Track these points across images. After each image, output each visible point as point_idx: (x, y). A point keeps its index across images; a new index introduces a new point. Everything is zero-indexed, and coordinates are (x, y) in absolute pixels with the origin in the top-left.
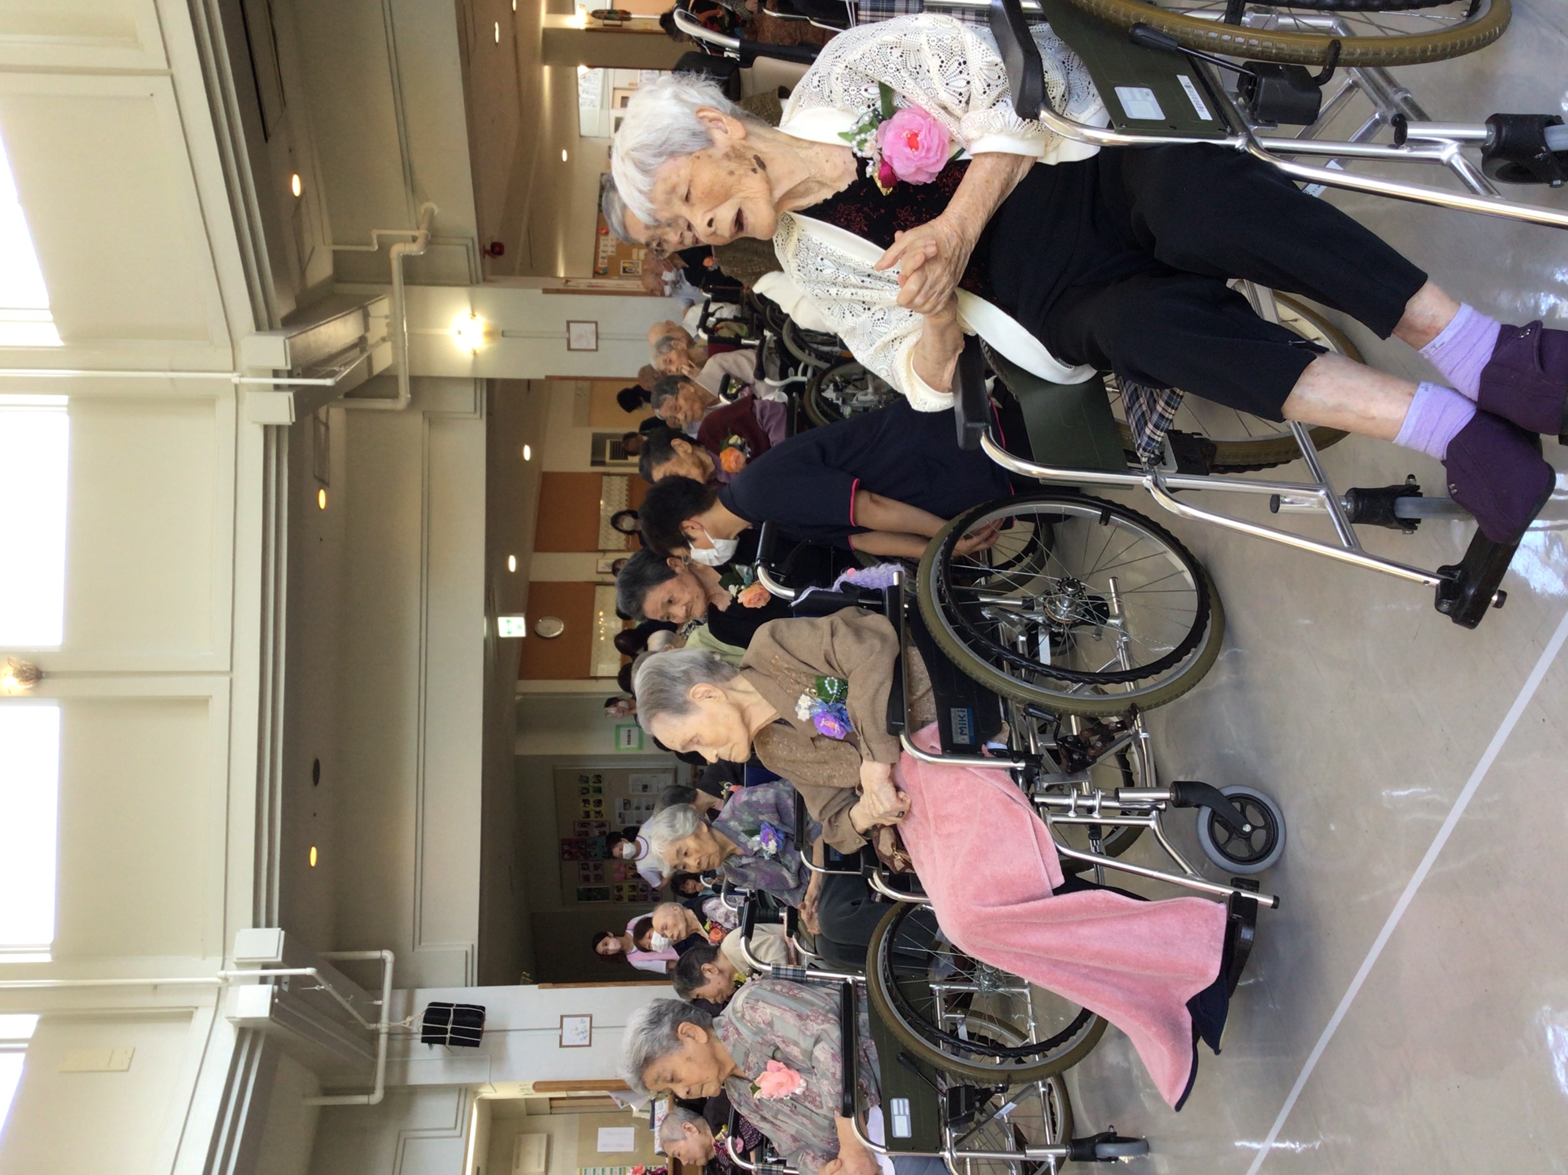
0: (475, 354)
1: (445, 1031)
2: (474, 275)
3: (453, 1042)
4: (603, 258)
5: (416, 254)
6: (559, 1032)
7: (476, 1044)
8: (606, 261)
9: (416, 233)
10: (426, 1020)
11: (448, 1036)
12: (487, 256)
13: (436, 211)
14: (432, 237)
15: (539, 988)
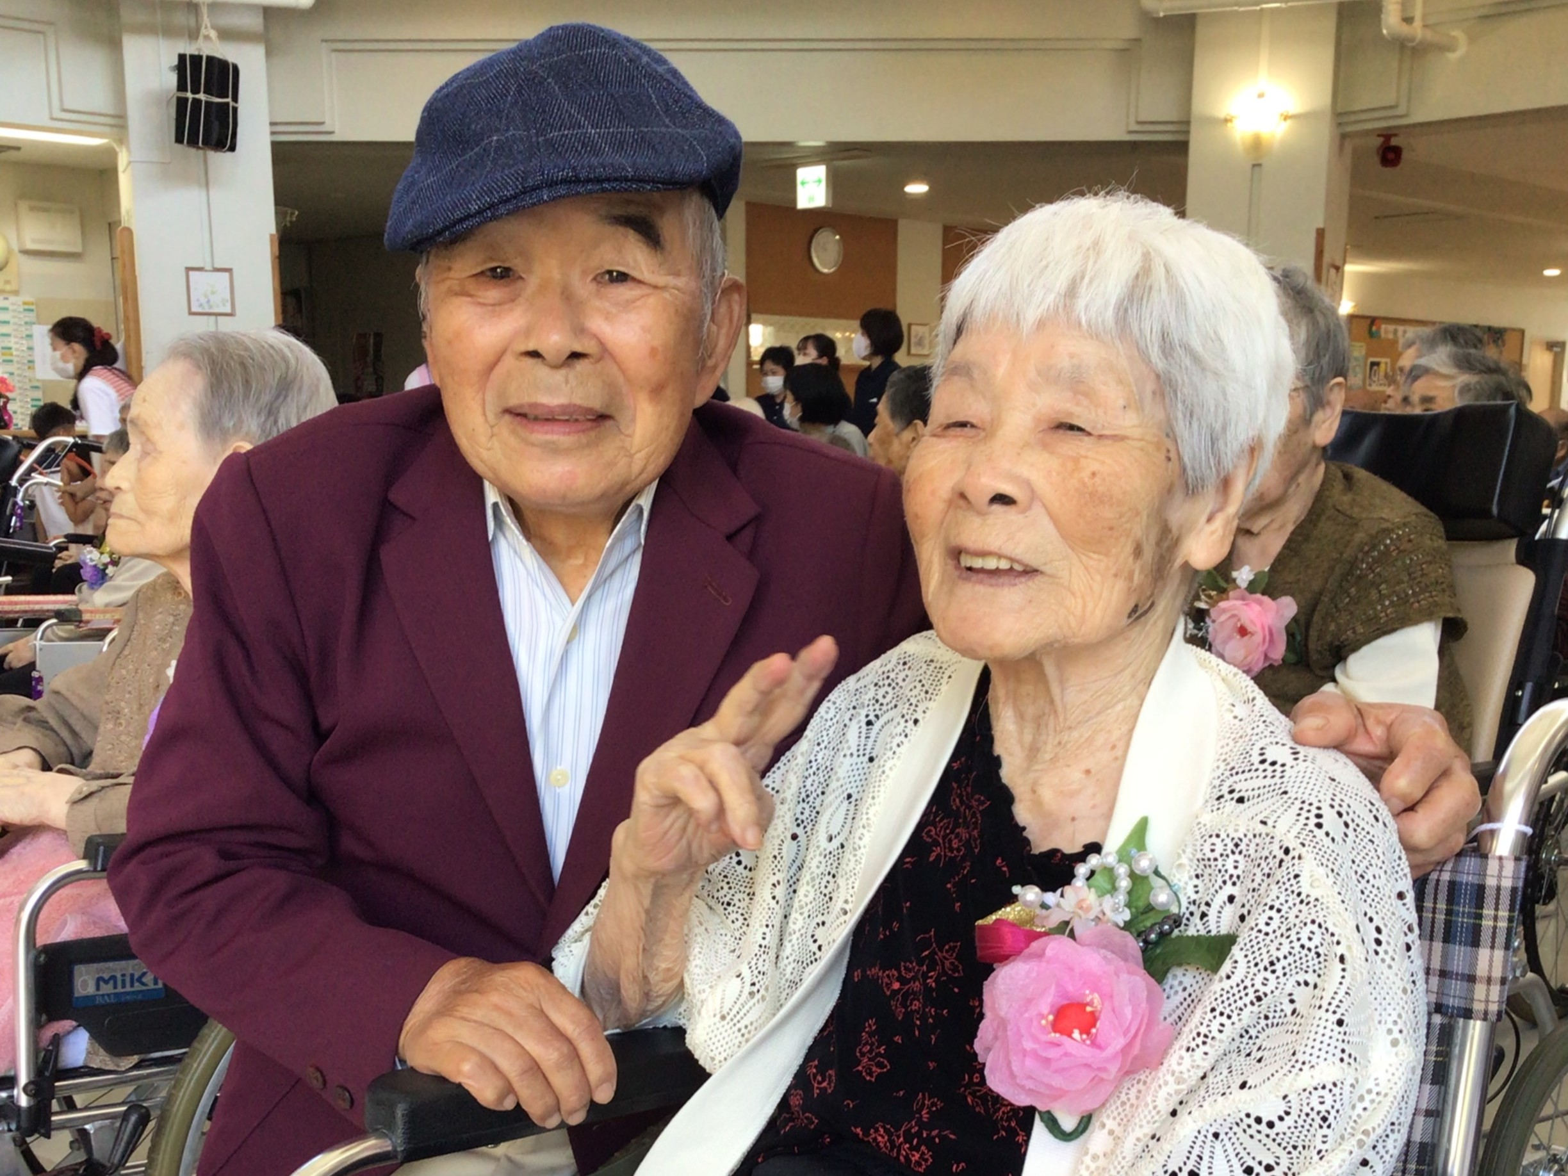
0: (1226, 121)
1: (195, 91)
2: (1353, 118)
3: (181, 103)
4: (1395, 332)
5: (1383, 23)
6: (208, 267)
7: (179, 140)
8: (1391, 336)
9: (1418, 23)
10: (210, 59)
11: (189, 95)
12: (1381, 139)
13: (1453, 56)
14: (1413, 48)
15: (272, 236)
